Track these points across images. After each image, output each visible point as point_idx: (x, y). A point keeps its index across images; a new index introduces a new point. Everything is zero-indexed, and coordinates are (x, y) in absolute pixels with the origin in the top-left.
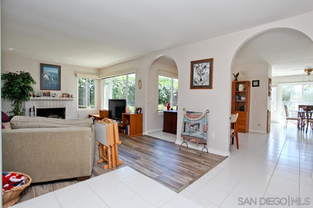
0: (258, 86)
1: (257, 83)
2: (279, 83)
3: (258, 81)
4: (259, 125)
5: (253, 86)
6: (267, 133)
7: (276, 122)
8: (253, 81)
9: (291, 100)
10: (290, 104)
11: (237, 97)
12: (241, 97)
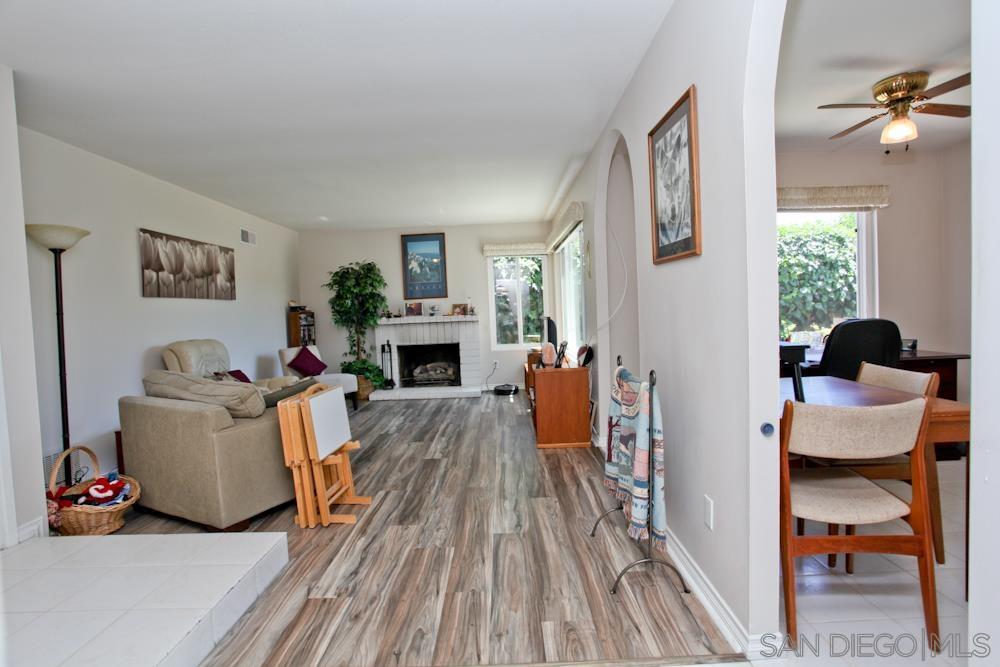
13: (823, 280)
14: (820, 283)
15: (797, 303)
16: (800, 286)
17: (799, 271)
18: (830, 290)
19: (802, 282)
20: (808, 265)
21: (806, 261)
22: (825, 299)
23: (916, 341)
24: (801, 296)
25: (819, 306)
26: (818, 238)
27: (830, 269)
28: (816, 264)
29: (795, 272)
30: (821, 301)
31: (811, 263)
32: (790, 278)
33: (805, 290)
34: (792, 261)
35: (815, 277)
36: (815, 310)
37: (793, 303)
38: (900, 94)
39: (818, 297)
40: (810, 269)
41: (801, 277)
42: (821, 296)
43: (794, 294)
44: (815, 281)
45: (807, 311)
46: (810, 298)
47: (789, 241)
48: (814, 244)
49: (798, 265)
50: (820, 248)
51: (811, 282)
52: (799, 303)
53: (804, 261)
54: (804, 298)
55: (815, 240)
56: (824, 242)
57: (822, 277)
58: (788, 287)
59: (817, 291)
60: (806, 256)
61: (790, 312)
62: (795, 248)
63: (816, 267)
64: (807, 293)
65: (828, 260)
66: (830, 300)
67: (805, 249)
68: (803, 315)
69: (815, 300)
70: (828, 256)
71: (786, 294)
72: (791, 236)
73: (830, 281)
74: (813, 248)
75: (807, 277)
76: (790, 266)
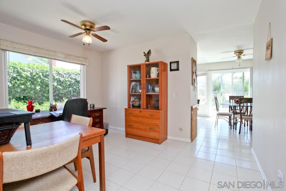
0: (177, 69)
1: (176, 66)
2: (209, 70)
3: (177, 62)
4: (181, 129)
5: (171, 70)
6: (191, 142)
7: (208, 116)
8: (171, 63)
9: (222, 90)
10: (221, 94)
11: (150, 87)
12: (155, 86)
13: (76, 86)
14: (75, 87)
15: (68, 92)
16: (69, 88)
17: (69, 83)
18: (78, 89)
19: (70, 86)
20: (71, 81)
21: (71, 80)
22: (76, 92)
23: (94, 104)
24: (69, 90)
25: (75, 94)
26: (75, 73)
27: (78, 83)
28: (74, 81)
29: (67, 83)
30: (75, 92)
31: (72, 81)
32: (66, 85)
33: (70, 89)
34: (67, 80)
35: (73, 85)
36: (74, 95)
37: (67, 92)
38: (88, 28)
39: (74, 91)
40: (72, 82)
41: (69, 85)
42: (75, 91)
43: (67, 90)
44: (73, 86)
45: (72, 95)
46: (72, 91)
47: (66, 73)
48: (73, 75)
49: (68, 81)
50: (75, 77)
51: (72, 86)
52: (69, 93)
53: (70, 80)
54: (70, 91)
55: (74, 74)
56: (76, 75)
57: (75, 85)
58: (65, 87)
59: (74, 89)
60: (71, 78)
61: (66, 96)
62: (68, 76)
63: (74, 82)
64: (71, 90)
65: (77, 80)
66: (78, 92)
67: (70, 76)
68: (70, 96)
69: (73, 92)
70: (77, 79)
71: (65, 90)
72: (67, 72)
73: (78, 87)
74: (73, 76)
75: (71, 85)
76: (66, 81)
